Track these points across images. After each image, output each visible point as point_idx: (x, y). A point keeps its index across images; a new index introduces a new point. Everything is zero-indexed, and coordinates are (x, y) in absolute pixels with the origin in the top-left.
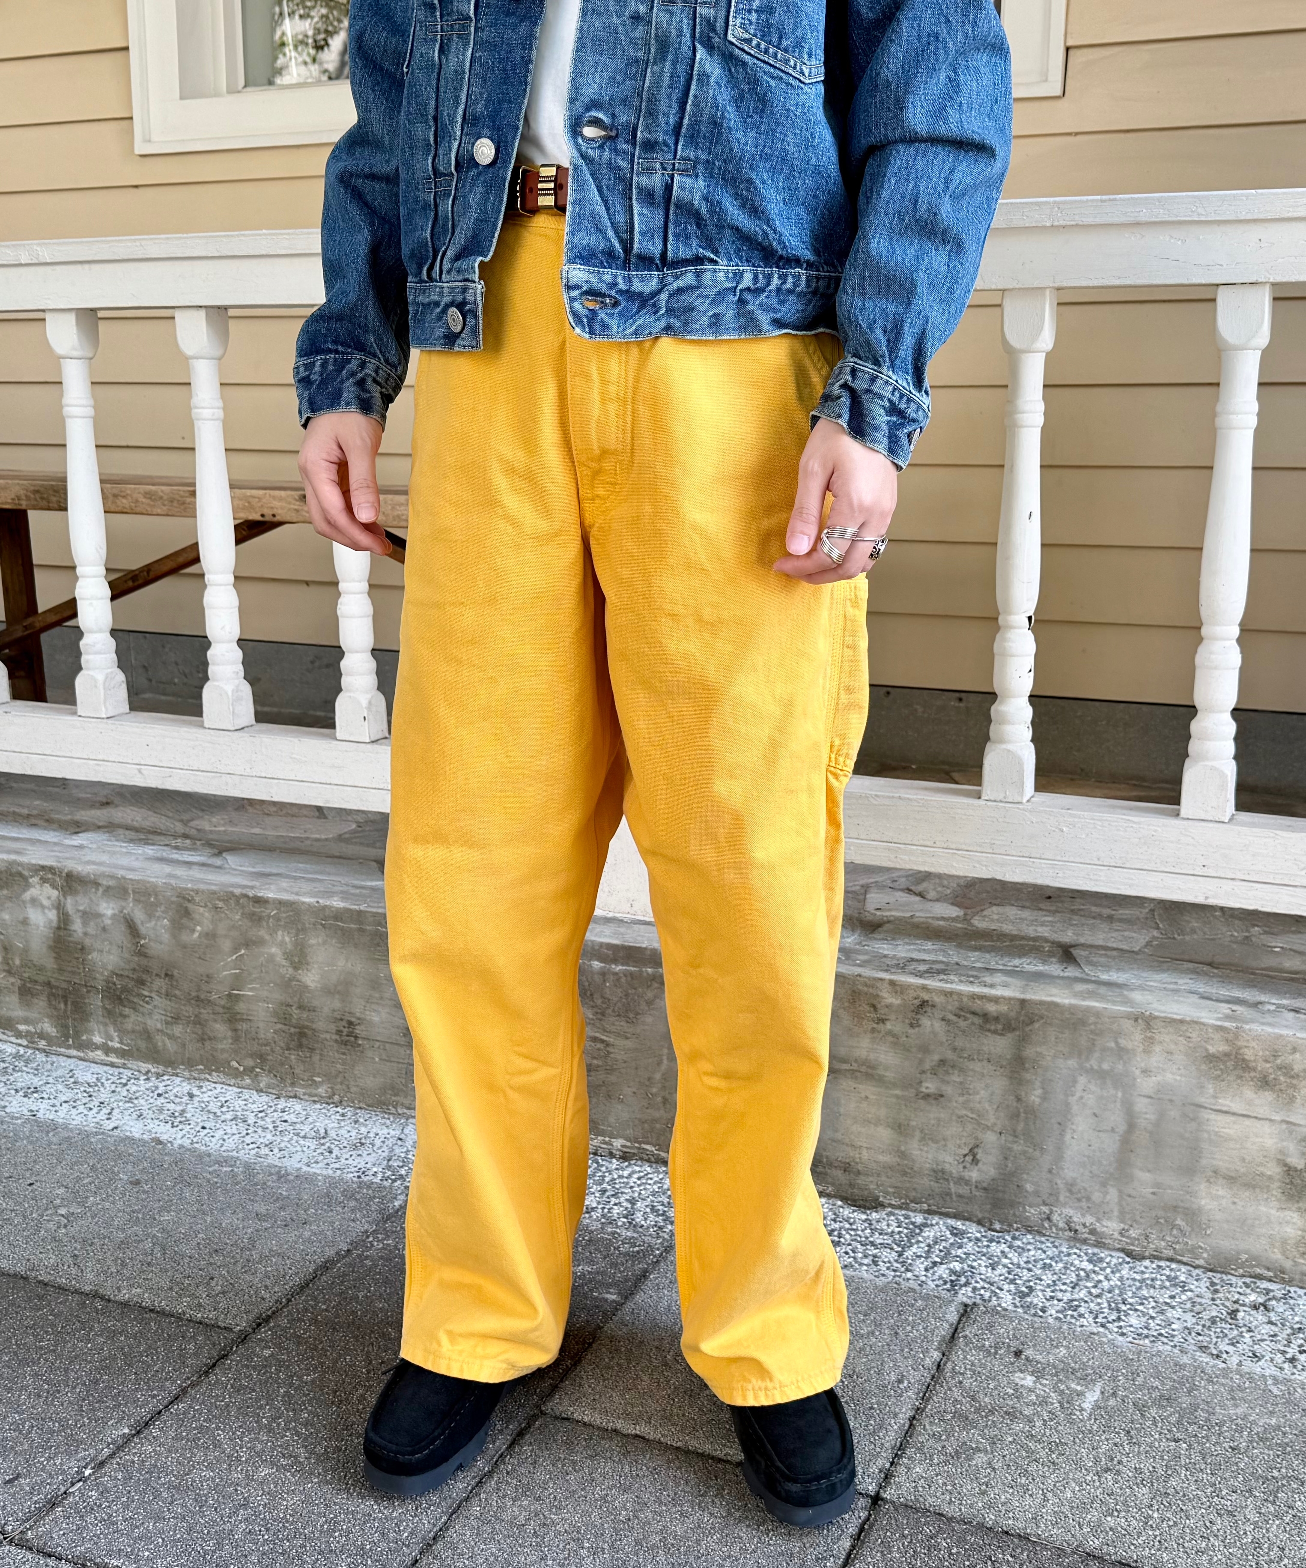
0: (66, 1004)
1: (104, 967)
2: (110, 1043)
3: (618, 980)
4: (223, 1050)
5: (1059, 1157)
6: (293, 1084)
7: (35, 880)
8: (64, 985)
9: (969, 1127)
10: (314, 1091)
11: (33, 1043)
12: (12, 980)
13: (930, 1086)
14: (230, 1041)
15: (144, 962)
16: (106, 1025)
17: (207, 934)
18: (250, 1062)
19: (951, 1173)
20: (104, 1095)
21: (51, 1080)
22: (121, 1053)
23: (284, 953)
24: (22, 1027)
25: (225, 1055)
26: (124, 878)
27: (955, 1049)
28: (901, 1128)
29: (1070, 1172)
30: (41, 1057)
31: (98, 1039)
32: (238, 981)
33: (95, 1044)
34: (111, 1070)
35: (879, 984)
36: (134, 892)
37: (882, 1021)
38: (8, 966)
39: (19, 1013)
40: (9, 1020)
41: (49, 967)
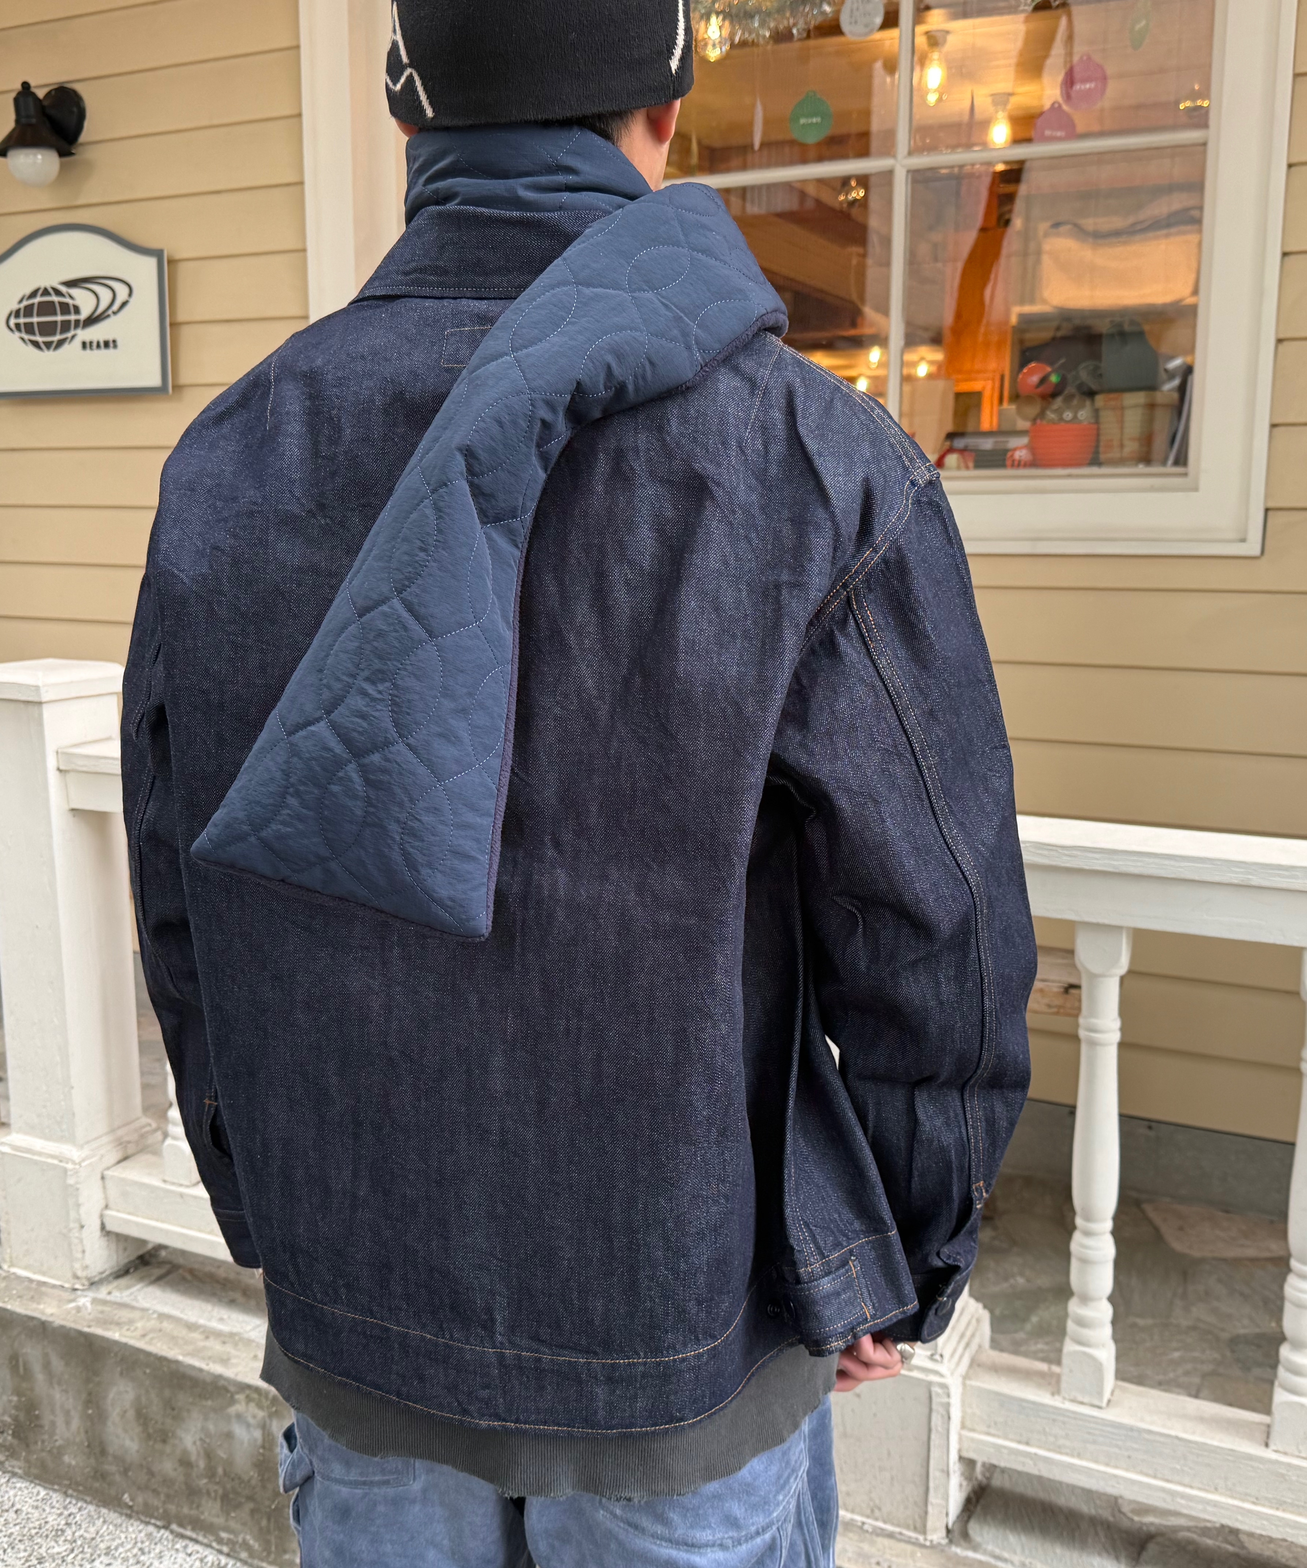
7: (240, 1397)
11: (235, 1551)
12: (216, 1487)
24: (223, 1536)
38: (211, 1473)
39: (221, 1520)
40: (211, 1525)
41: (253, 1482)
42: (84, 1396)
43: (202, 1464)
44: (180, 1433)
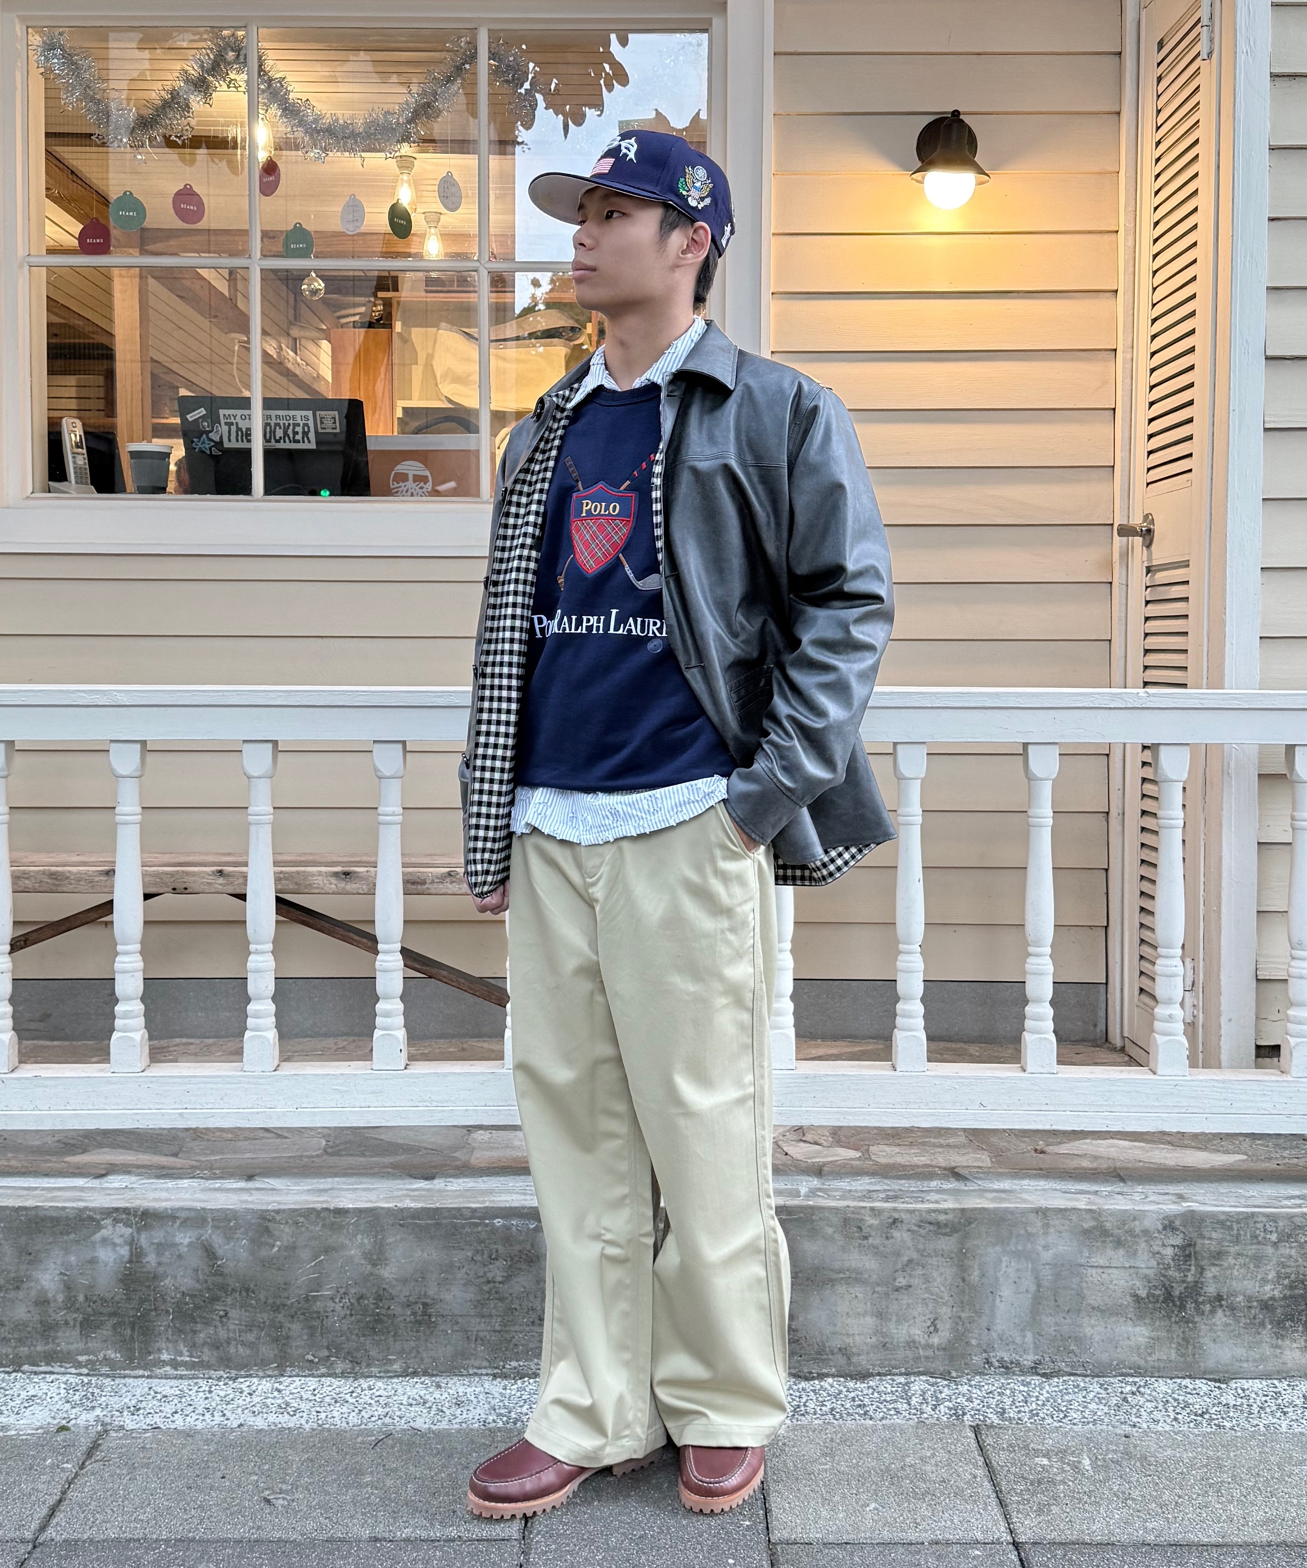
0: (133, 1329)
1: (177, 1290)
2: (179, 1359)
4: (297, 1347)
5: (993, 1315)
6: (368, 1365)
7: (107, 1222)
8: (131, 1313)
9: (931, 1306)
10: (390, 1369)
11: (96, 1370)
12: (75, 1315)
13: (901, 1281)
14: (305, 1337)
15: (219, 1279)
16: (175, 1342)
17: (287, 1247)
18: (326, 1353)
19: (920, 1343)
20: (201, 1403)
21: (140, 1398)
22: (192, 1366)
23: (364, 1253)
24: (82, 1358)
25: (300, 1351)
26: (205, 1207)
27: (918, 1251)
28: (881, 1315)
29: (1001, 1325)
30: (109, 1382)
31: (165, 1356)
32: (318, 1284)
33: (163, 1361)
34: (186, 1382)
35: (863, 1211)
36: (213, 1220)
37: (866, 1238)
38: (70, 1304)
39: (81, 1346)
40: (69, 1353)
41: (117, 1298)
43: (60, 1298)
44: (38, 1274)
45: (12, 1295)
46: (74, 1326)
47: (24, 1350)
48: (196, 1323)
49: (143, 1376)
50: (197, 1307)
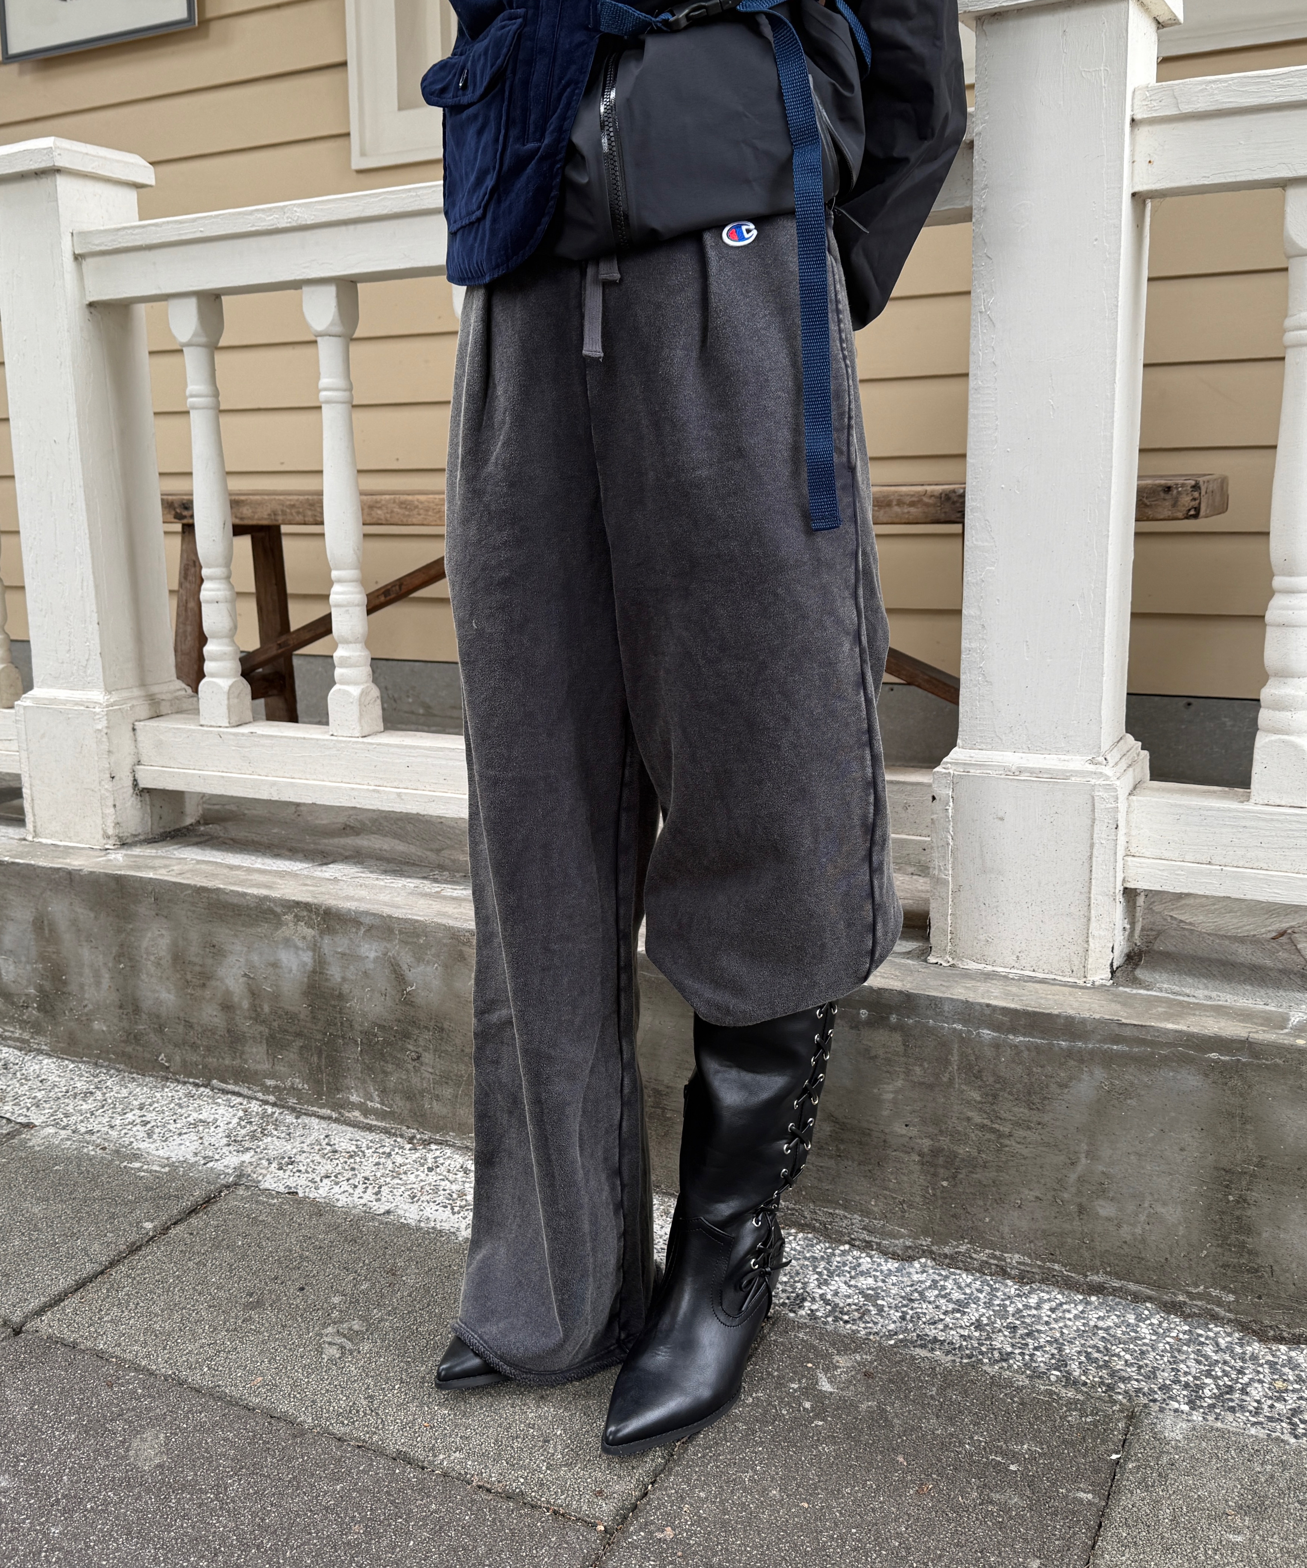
0: (320, 1057)
1: (364, 1015)
2: (369, 1104)
3: (1018, 1054)
7: (288, 918)
8: (318, 1036)
11: (282, 1099)
12: (262, 1029)
15: (410, 1012)
16: (364, 1082)
20: (367, 1168)
21: (306, 1149)
22: (382, 1116)
24: (270, 1082)
26: (390, 917)
30: (290, 1118)
31: (354, 1098)
33: (353, 1104)
34: (371, 1136)
36: (401, 932)
38: (256, 1014)
39: (266, 1066)
40: (256, 1073)
41: (302, 1016)
42: (115, 950)
43: (246, 1004)
44: (221, 972)
45: (199, 992)
46: (261, 1042)
47: (212, 1061)
48: (387, 1062)
49: (329, 1118)
50: (387, 1043)
